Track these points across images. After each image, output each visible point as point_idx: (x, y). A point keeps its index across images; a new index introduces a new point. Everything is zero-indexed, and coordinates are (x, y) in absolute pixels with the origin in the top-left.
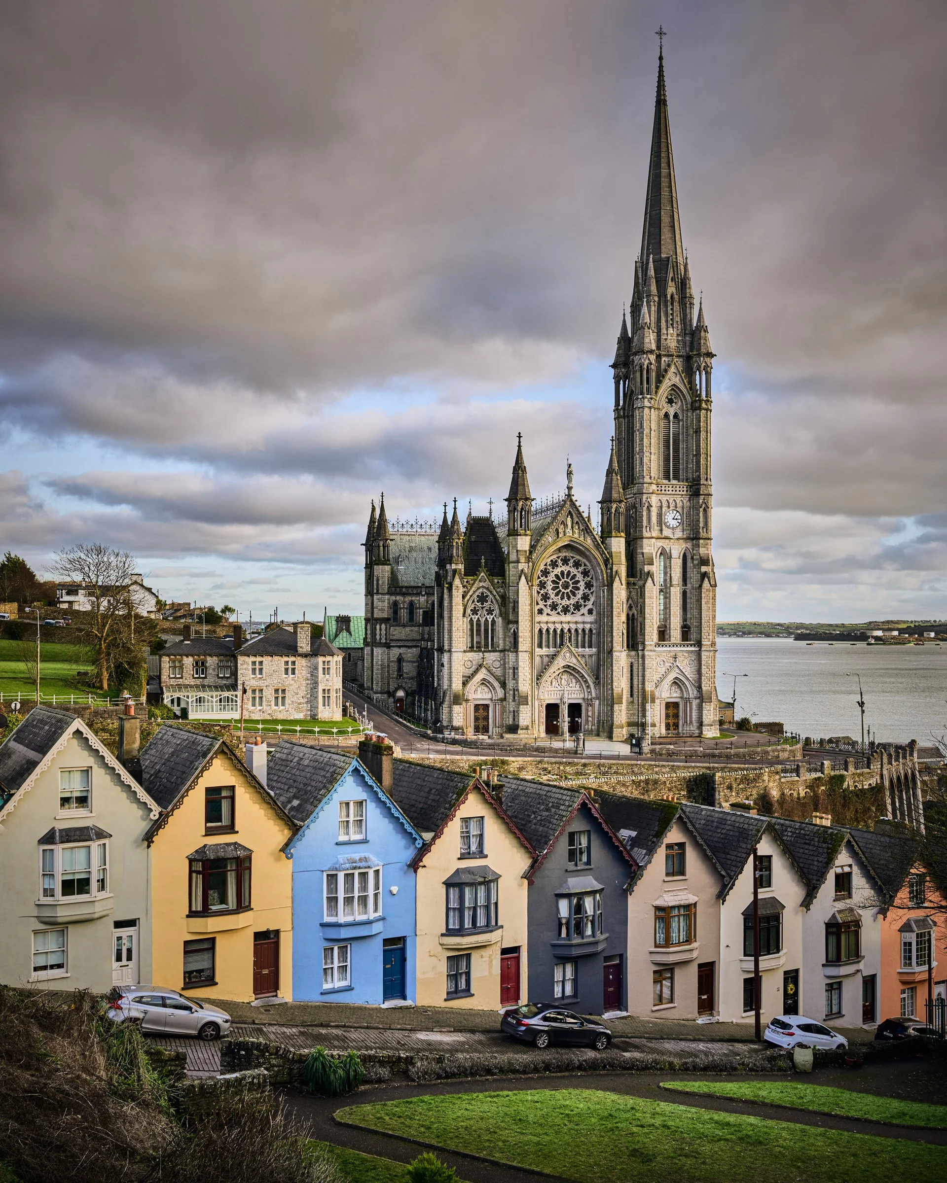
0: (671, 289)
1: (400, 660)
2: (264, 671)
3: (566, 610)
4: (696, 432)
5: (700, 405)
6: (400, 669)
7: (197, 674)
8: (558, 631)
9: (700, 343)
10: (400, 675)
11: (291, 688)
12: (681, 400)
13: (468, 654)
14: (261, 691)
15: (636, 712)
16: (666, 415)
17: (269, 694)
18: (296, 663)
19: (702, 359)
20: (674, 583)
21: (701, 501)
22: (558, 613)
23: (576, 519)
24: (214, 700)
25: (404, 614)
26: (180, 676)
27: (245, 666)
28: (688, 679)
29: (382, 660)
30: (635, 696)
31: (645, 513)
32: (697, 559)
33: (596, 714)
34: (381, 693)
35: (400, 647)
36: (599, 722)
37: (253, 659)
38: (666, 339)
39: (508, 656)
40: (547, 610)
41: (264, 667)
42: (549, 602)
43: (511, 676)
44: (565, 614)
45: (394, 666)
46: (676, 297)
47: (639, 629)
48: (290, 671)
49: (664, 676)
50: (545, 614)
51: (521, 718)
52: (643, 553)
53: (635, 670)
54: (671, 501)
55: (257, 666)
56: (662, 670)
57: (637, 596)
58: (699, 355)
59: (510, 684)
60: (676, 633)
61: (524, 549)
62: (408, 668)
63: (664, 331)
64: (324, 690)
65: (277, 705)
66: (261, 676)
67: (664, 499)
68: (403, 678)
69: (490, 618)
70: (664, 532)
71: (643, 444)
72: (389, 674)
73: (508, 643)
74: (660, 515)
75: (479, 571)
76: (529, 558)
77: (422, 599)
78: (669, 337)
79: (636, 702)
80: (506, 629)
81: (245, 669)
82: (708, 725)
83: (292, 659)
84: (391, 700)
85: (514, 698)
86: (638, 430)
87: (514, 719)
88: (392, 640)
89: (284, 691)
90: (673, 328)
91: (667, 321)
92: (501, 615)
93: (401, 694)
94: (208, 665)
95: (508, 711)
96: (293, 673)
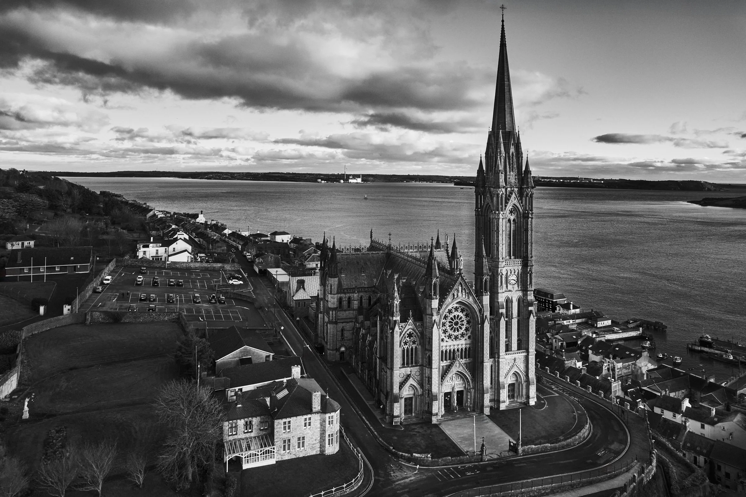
0: (512, 150)
1: (343, 330)
2: (291, 427)
3: (456, 338)
4: (526, 230)
5: (528, 216)
6: (342, 335)
7: (246, 430)
8: (452, 350)
9: (528, 181)
10: (343, 339)
11: (308, 435)
12: (517, 212)
13: (402, 369)
14: (289, 440)
15: (494, 393)
16: (509, 220)
17: (294, 442)
18: (312, 419)
19: (529, 190)
20: (514, 317)
21: (528, 270)
22: (452, 340)
23: (464, 287)
24: (260, 453)
25: (345, 303)
26: (235, 433)
27: (279, 426)
28: (521, 371)
29: (333, 332)
30: (493, 384)
31: (499, 279)
32: (526, 303)
33: (473, 398)
34: (332, 350)
35: (342, 323)
36: (474, 402)
37: (284, 420)
38: (509, 178)
39: (425, 369)
40: (446, 339)
41: (291, 425)
42: (447, 334)
43: (427, 382)
44: (456, 340)
45: (340, 334)
46: (514, 154)
47: (495, 345)
48: (307, 424)
49: (509, 371)
50: (445, 341)
51: (433, 409)
52: (498, 302)
53: (493, 369)
54: (512, 270)
55: (287, 425)
56: (508, 368)
57: (494, 325)
58: (528, 188)
59: (427, 387)
60: (514, 346)
61: (435, 307)
62: (347, 334)
63: (508, 173)
64: (329, 435)
65: (299, 447)
66: (289, 430)
67: (509, 268)
68: (344, 340)
69: (414, 346)
70: (508, 287)
71: (499, 239)
72: (337, 339)
73: (425, 362)
74: (507, 278)
75: (408, 319)
76: (438, 312)
77: (355, 295)
78: (511, 177)
79: (493, 387)
80: (423, 354)
81: (279, 428)
82: (533, 398)
83: (309, 416)
84: (338, 353)
85: (429, 395)
86: (496, 231)
87: (428, 408)
88: (338, 319)
89: (303, 438)
90: (513, 171)
91: (510, 168)
92: (420, 344)
93: (343, 349)
94: (253, 423)
95: (424, 402)
96: (310, 425)
